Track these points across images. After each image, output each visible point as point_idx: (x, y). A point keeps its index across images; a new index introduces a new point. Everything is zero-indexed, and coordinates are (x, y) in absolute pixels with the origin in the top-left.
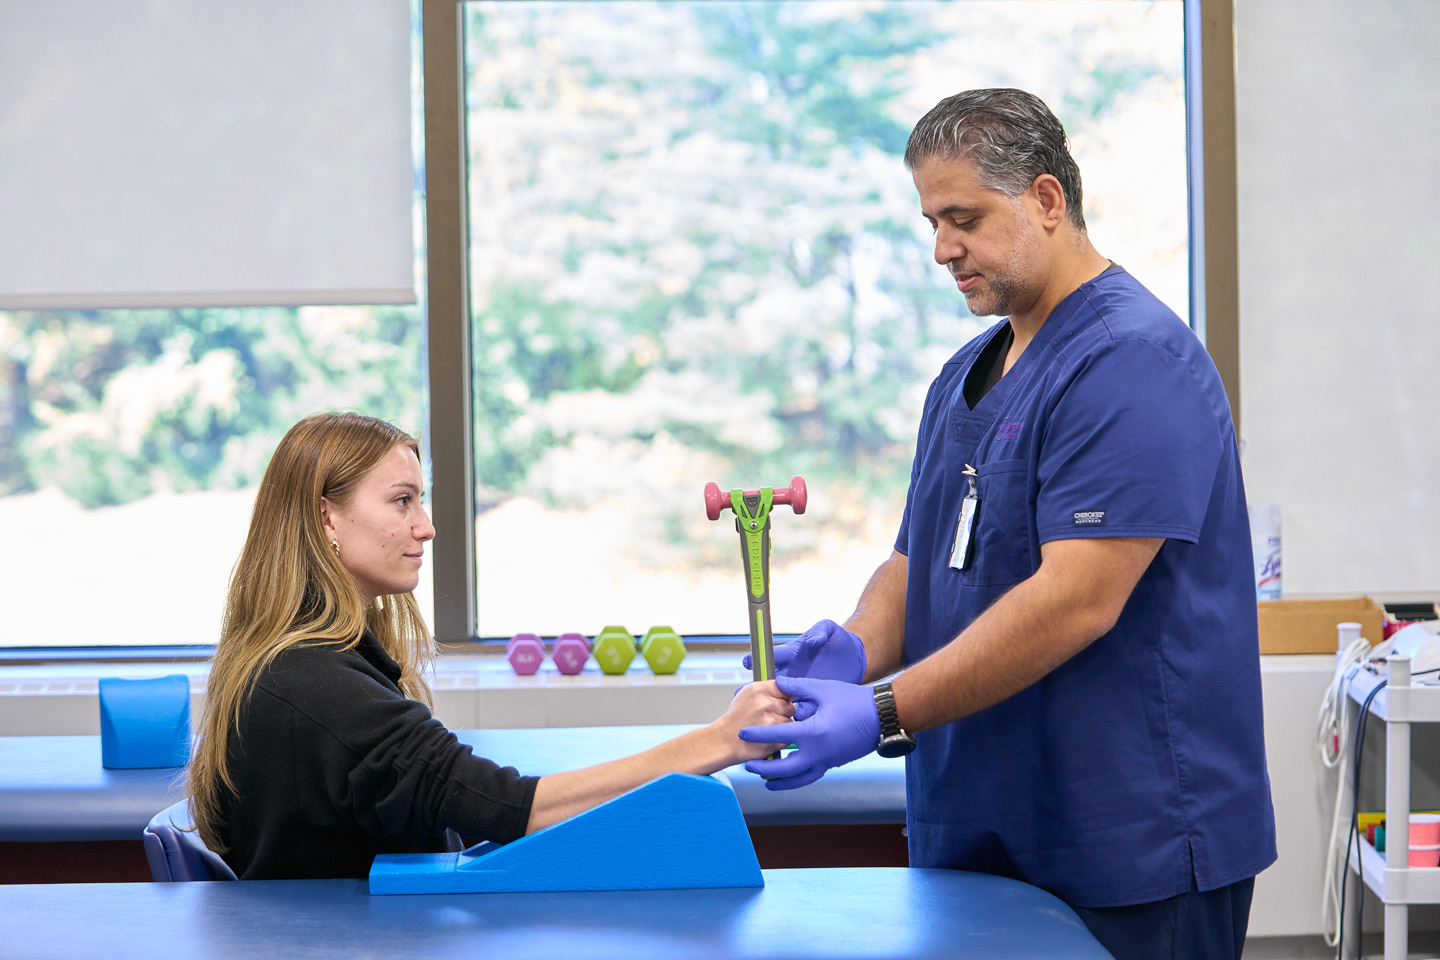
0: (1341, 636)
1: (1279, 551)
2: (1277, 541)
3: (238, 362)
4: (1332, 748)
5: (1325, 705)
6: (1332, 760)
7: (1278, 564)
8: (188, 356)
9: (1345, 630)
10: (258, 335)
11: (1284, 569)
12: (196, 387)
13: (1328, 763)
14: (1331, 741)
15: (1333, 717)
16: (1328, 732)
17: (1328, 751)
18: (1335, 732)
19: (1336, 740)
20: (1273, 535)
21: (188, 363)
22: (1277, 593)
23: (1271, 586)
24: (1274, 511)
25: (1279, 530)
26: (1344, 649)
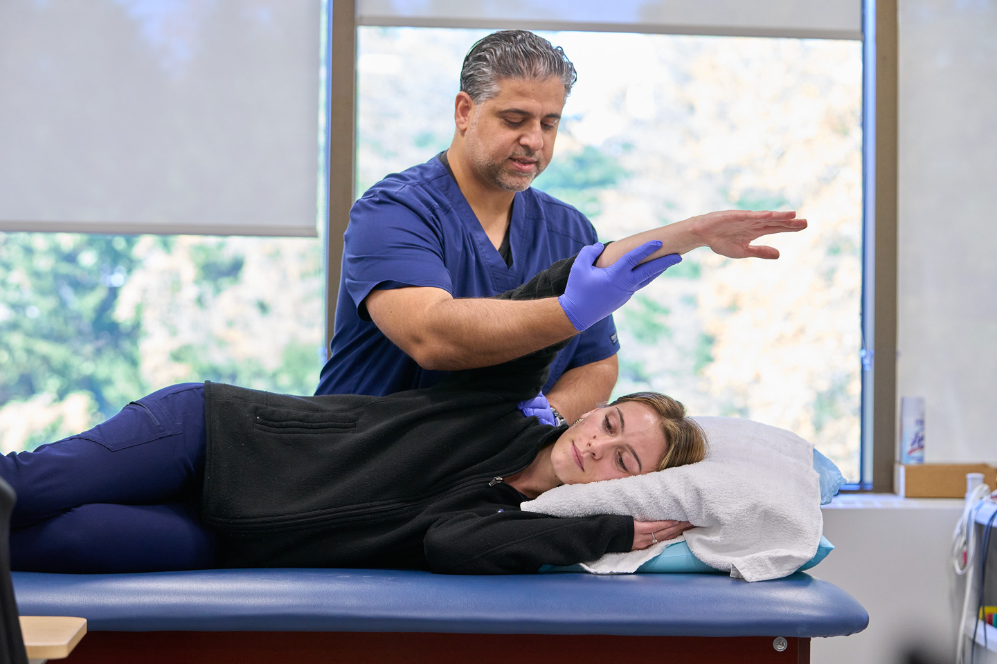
0: (970, 484)
1: (922, 429)
2: (921, 422)
3: (93, 401)
4: (962, 562)
5: (957, 531)
6: (962, 569)
7: (922, 439)
8: (55, 396)
9: (973, 479)
10: (108, 382)
11: (927, 443)
12: (61, 419)
13: (958, 571)
14: (961, 556)
15: (963, 539)
16: (960, 550)
17: (959, 564)
18: (965, 549)
19: (965, 555)
20: (919, 417)
21: (55, 401)
22: (921, 459)
23: (917, 454)
24: (920, 401)
25: (923, 414)
26: (972, 491)
